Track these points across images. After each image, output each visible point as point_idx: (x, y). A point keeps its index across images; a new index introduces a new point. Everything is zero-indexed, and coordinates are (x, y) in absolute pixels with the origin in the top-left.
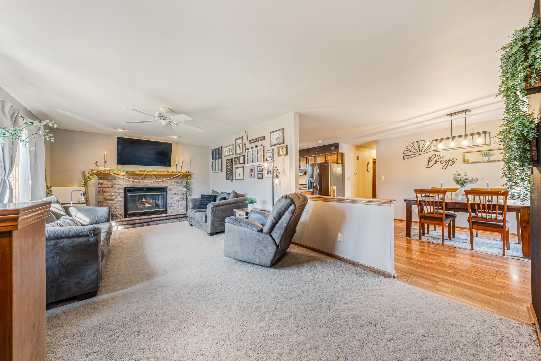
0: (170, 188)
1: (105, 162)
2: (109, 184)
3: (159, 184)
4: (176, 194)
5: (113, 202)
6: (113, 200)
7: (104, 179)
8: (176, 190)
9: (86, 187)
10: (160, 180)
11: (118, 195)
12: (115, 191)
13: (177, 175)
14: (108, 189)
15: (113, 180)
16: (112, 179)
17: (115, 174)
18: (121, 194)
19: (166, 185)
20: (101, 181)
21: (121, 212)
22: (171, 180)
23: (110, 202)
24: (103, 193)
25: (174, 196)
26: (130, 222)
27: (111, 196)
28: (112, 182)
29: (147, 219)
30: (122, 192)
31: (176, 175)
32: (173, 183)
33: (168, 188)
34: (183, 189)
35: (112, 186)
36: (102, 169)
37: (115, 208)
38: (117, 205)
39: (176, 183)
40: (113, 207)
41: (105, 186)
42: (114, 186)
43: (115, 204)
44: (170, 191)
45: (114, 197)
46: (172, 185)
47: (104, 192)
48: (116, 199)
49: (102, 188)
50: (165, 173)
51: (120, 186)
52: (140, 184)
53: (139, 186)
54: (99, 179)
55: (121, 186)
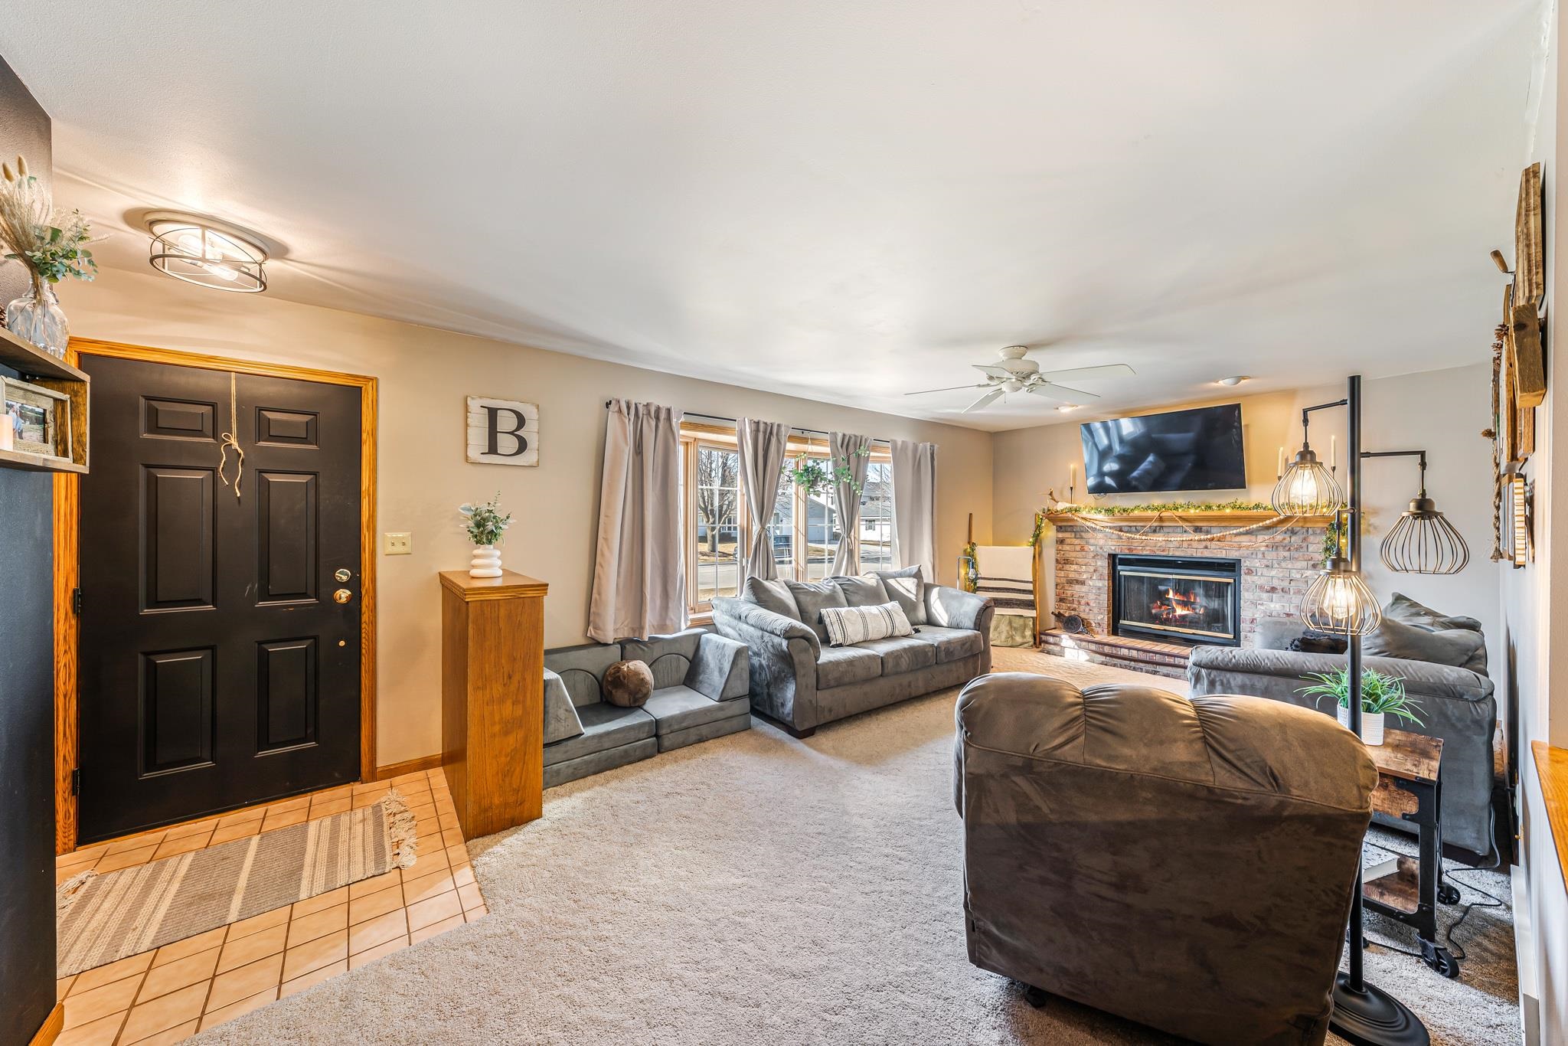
0: (1248, 563)
1: (1072, 488)
2: (1077, 542)
3: (1206, 547)
4: (1273, 590)
5: (1084, 589)
6: (1083, 583)
7: (1066, 531)
8: (1273, 573)
9: (1037, 547)
10: (1209, 536)
11: (1095, 571)
12: (1087, 560)
13: (1275, 519)
14: (1074, 554)
15: (1083, 534)
16: (1083, 532)
17: (1085, 519)
18: (1100, 569)
19: (1233, 555)
20: (1061, 535)
21: (1099, 618)
22: (1253, 538)
23: (1077, 587)
24: (1065, 563)
25: (1265, 595)
26: (1107, 649)
27: (1080, 573)
28: (1082, 538)
29: (1151, 654)
30: (1103, 565)
31: (1270, 517)
32: (1263, 549)
33: (1245, 564)
34: (1309, 573)
35: (1082, 549)
36: (1061, 506)
37: (1088, 604)
38: (1092, 596)
39: (1275, 547)
40: (1083, 602)
41: (1067, 548)
42: (1086, 548)
43: (1087, 593)
44: (1248, 578)
45: (1085, 577)
46: (1260, 556)
47: (1067, 561)
48: (1090, 582)
49: (1062, 552)
50: (1228, 511)
51: (1098, 548)
52: (1147, 546)
53: (1145, 553)
54: (1058, 531)
55: (1101, 548)
